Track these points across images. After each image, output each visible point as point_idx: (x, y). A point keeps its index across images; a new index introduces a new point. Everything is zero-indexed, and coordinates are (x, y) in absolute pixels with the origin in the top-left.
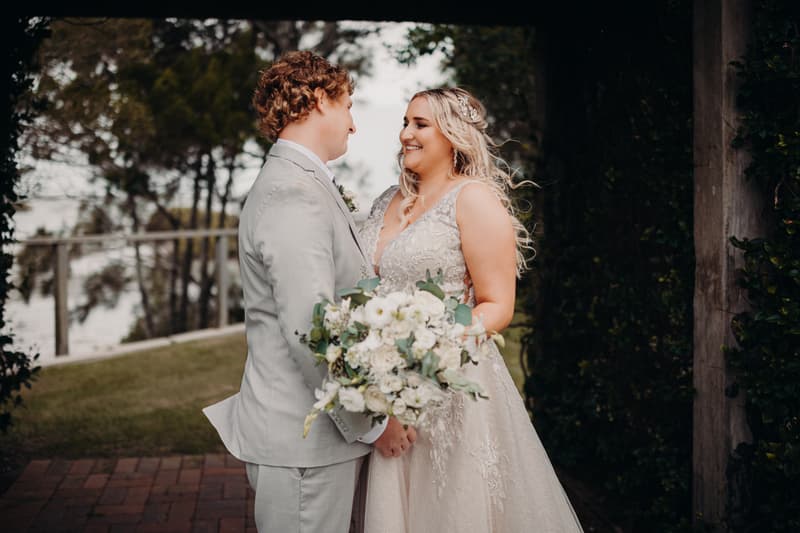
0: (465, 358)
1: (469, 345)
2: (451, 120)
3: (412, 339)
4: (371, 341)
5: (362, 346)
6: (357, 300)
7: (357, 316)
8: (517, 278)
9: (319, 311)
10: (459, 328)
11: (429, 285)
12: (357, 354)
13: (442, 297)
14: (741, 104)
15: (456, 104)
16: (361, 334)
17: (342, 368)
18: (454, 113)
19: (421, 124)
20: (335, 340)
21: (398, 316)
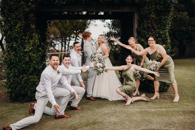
0: (104, 59)
1: (104, 58)
2: (102, 39)
3: (99, 57)
4: (96, 58)
5: (95, 58)
6: (95, 55)
7: (95, 56)
8: (109, 53)
9: (92, 55)
10: (103, 56)
11: (101, 53)
12: (95, 59)
13: (102, 54)
14: (137, 33)
15: (103, 37)
16: (95, 57)
17: (94, 60)
18: (102, 38)
19: (99, 38)
20: (93, 58)
21: (98, 56)
